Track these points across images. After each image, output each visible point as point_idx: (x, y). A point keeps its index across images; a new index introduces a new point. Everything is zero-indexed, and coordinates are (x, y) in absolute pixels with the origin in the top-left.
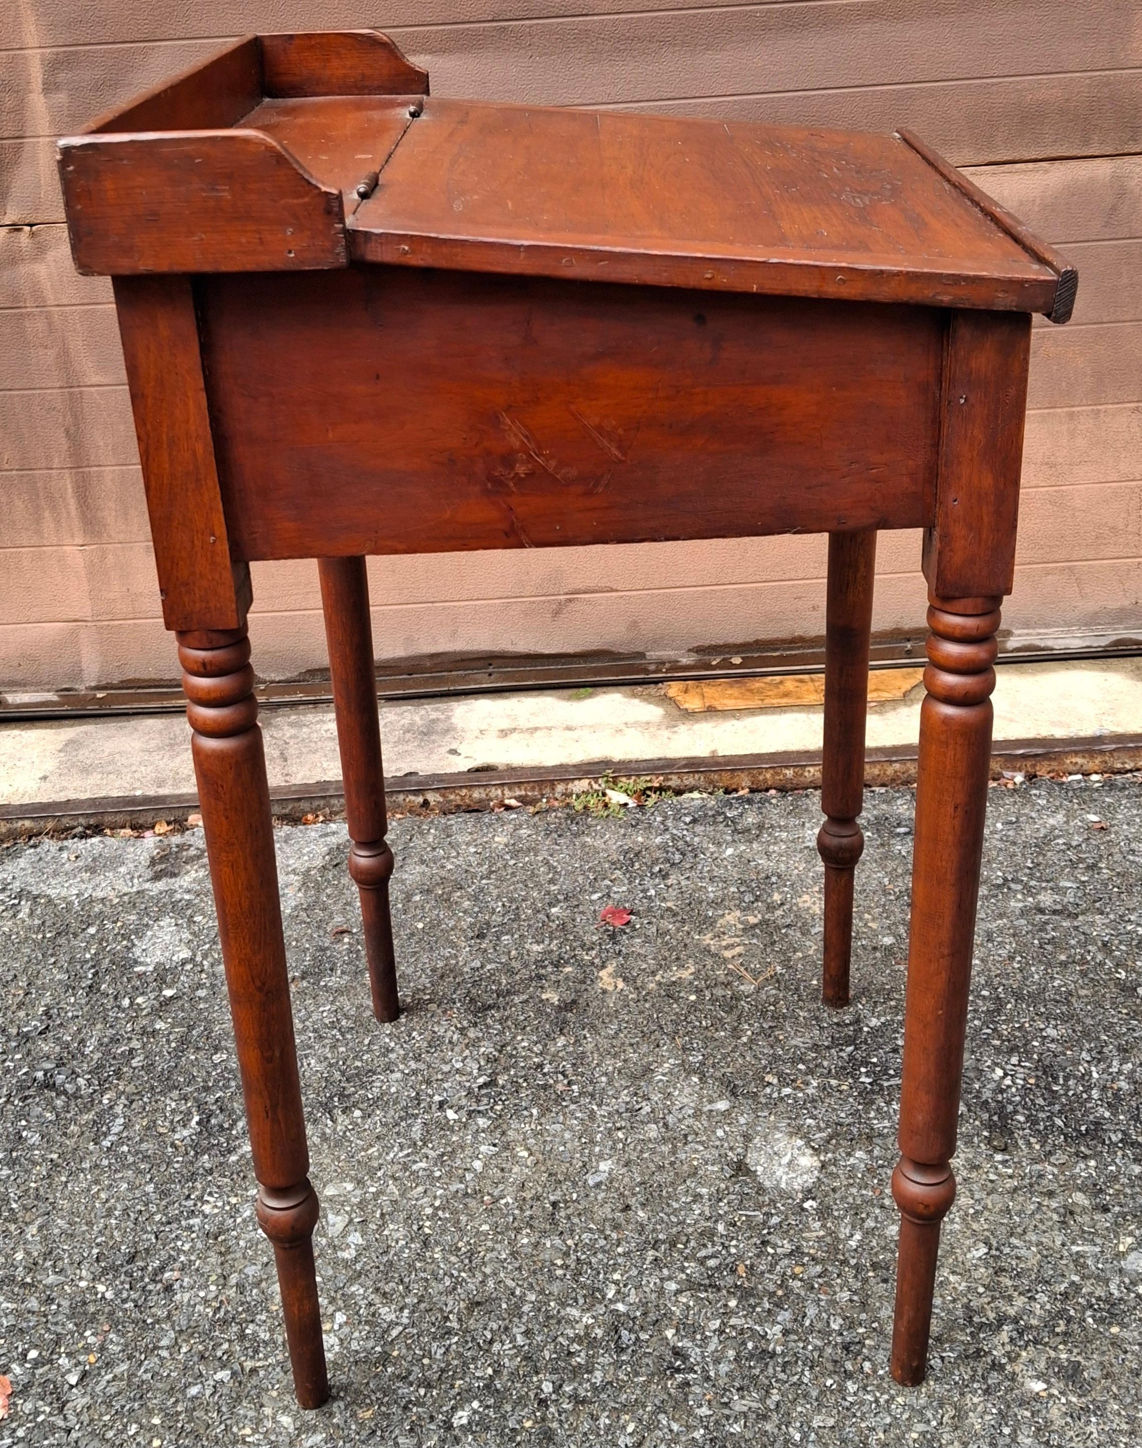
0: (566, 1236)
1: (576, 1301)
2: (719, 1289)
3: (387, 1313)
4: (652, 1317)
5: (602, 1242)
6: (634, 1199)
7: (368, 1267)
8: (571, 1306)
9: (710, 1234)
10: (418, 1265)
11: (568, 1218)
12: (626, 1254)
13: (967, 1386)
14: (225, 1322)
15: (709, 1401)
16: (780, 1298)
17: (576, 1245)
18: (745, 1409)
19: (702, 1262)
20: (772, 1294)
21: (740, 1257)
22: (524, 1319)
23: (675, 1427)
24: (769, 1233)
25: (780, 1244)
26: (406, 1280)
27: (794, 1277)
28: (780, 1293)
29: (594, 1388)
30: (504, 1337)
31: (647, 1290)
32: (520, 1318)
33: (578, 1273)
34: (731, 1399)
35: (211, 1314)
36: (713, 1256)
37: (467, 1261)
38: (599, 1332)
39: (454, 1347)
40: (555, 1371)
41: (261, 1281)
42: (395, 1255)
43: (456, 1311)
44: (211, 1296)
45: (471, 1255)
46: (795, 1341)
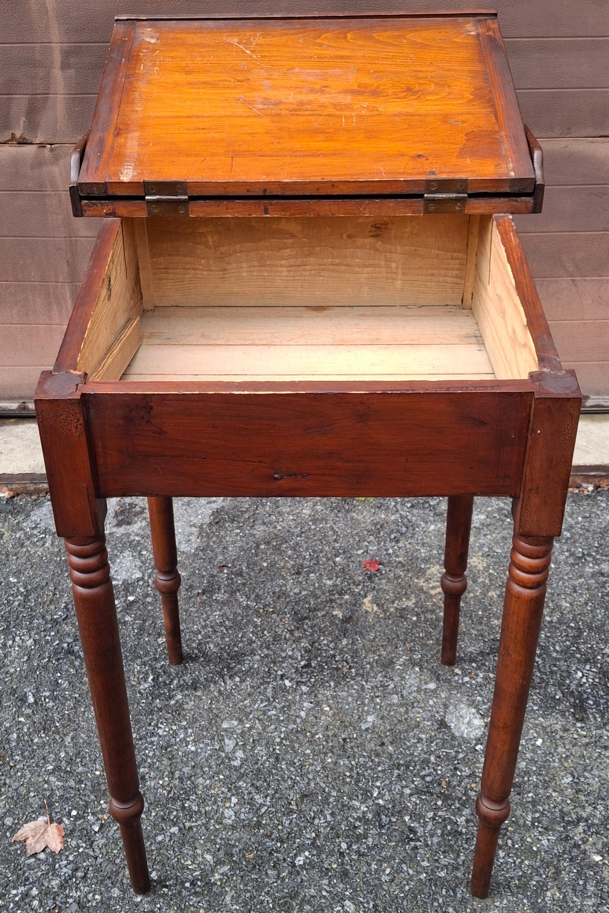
0: (351, 759)
1: (357, 797)
2: (432, 794)
3: (259, 799)
4: (398, 808)
5: (370, 764)
6: (386, 739)
7: (247, 771)
8: (355, 800)
9: (426, 762)
10: (274, 771)
11: (352, 748)
12: (383, 771)
13: (561, 856)
14: (174, 799)
15: (428, 858)
16: (464, 801)
17: (356, 764)
18: (446, 863)
19: (423, 778)
20: (460, 799)
21: (443, 776)
22: (331, 806)
23: (411, 872)
24: (458, 763)
25: (464, 770)
26: (268, 780)
27: (472, 789)
28: (464, 798)
29: (368, 847)
30: (320, 816)
31: (394, 792)
32: (328, 805)
33: (358, 781)
34: (439, 858)
35: (166, 794)
36: (429, 775)
37: (299, 771)
38: (370, 816)
39: (294, 820)
40: (348, 837)
41: (191, 776)
42: (261, 765)
43: (295, 799)
44: (166, 784)
45: (302, 766)
46: (472, 827)
